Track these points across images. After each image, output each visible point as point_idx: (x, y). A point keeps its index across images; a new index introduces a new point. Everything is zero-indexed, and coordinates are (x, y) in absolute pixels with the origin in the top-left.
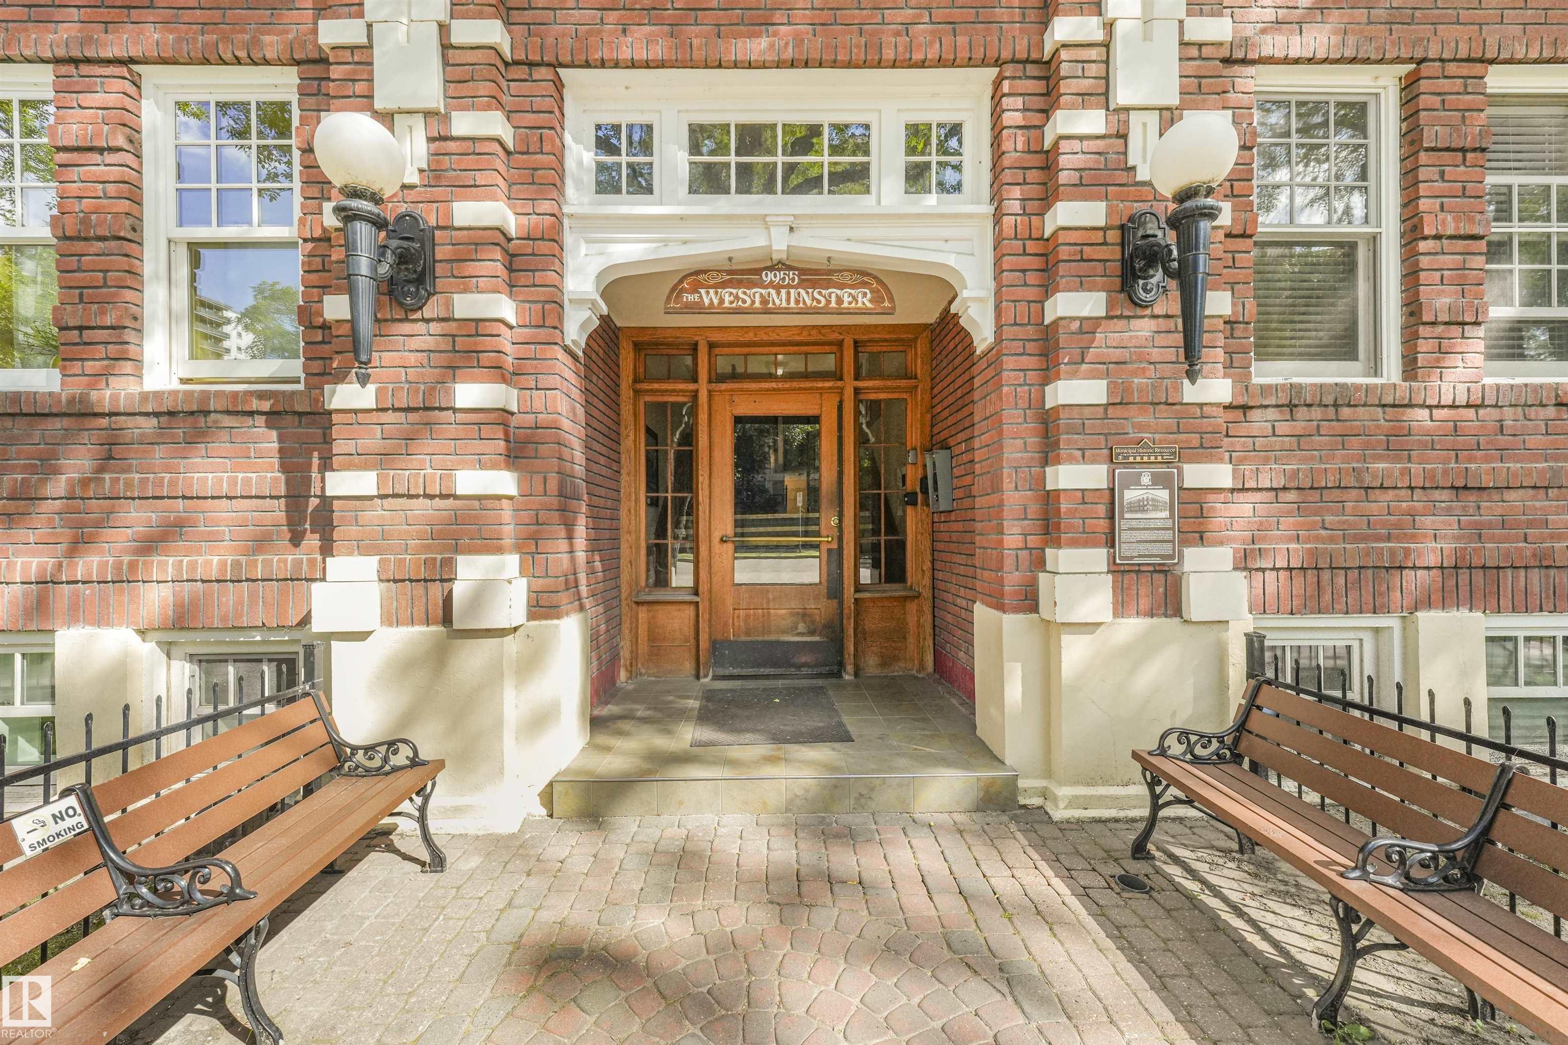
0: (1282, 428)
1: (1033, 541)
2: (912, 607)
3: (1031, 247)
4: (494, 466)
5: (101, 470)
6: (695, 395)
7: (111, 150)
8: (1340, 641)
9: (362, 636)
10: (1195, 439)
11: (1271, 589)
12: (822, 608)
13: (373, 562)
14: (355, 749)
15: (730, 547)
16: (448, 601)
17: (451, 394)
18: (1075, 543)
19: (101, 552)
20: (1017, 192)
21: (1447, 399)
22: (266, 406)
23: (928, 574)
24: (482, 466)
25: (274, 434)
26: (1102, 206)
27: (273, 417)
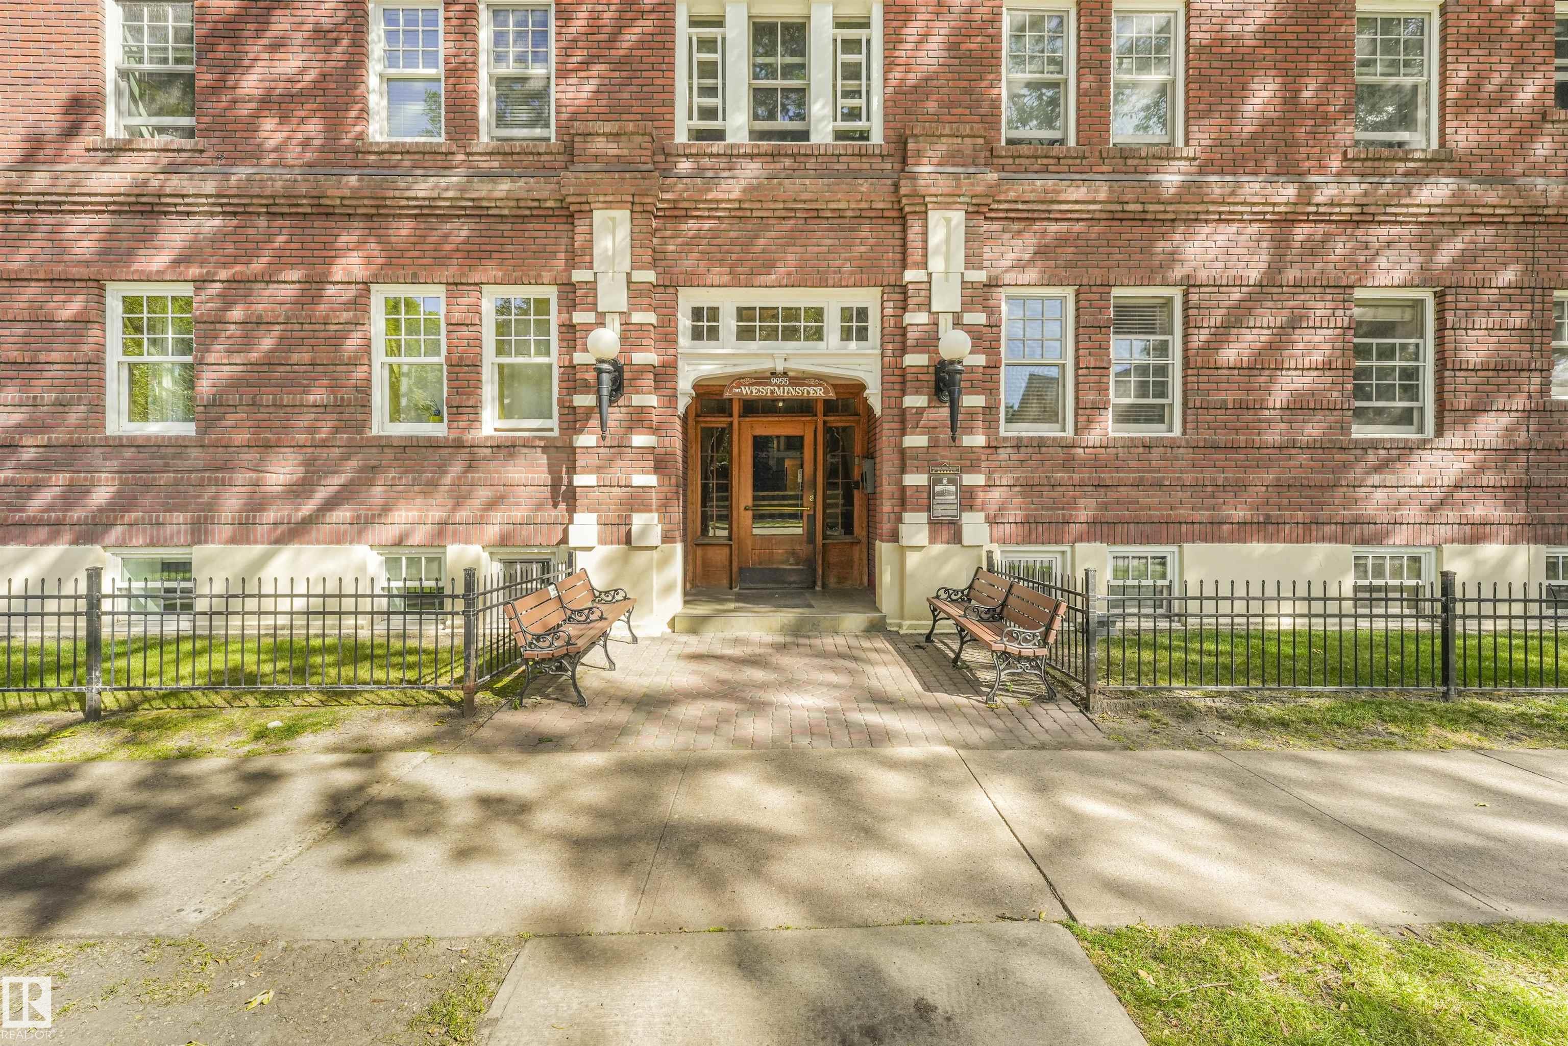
0: (1013, 457)
1: (897, 509)
2: (856, 549)
3: (897, 372)
4: (648, 473)
5: (466, 472)
6: (731, 424)
7: (472, 325)
8: (1046, 558)
9: (590, 549)
10: (968, 463)
11: (1007, 532)
12: (803, 550)
13: (594, 516)
14: (600, 592)
15: (750, 513)
16: (629, 534)
17: (630, 439)
18: (913, 510)
19: (466, 510)
20: (890, 346)
21: (1091, 444)
22: (542, 444)
23: (865, 529)
24: (644, 473)
25: (545, 456)
26: (926, 356)
27: (545, 449)
